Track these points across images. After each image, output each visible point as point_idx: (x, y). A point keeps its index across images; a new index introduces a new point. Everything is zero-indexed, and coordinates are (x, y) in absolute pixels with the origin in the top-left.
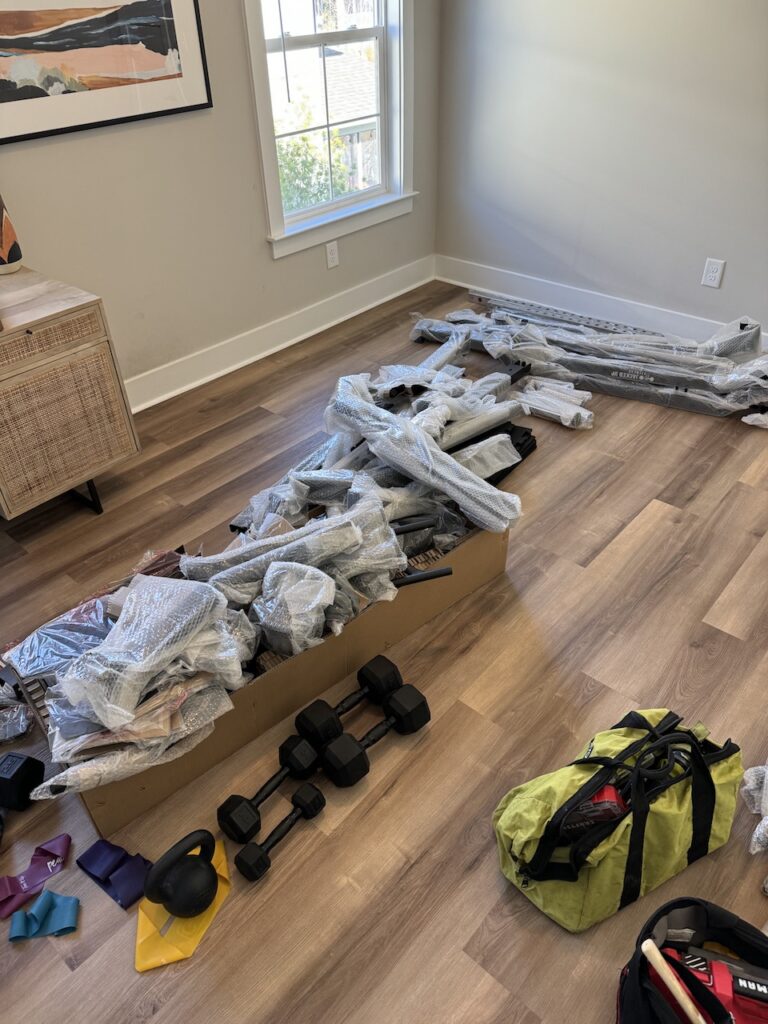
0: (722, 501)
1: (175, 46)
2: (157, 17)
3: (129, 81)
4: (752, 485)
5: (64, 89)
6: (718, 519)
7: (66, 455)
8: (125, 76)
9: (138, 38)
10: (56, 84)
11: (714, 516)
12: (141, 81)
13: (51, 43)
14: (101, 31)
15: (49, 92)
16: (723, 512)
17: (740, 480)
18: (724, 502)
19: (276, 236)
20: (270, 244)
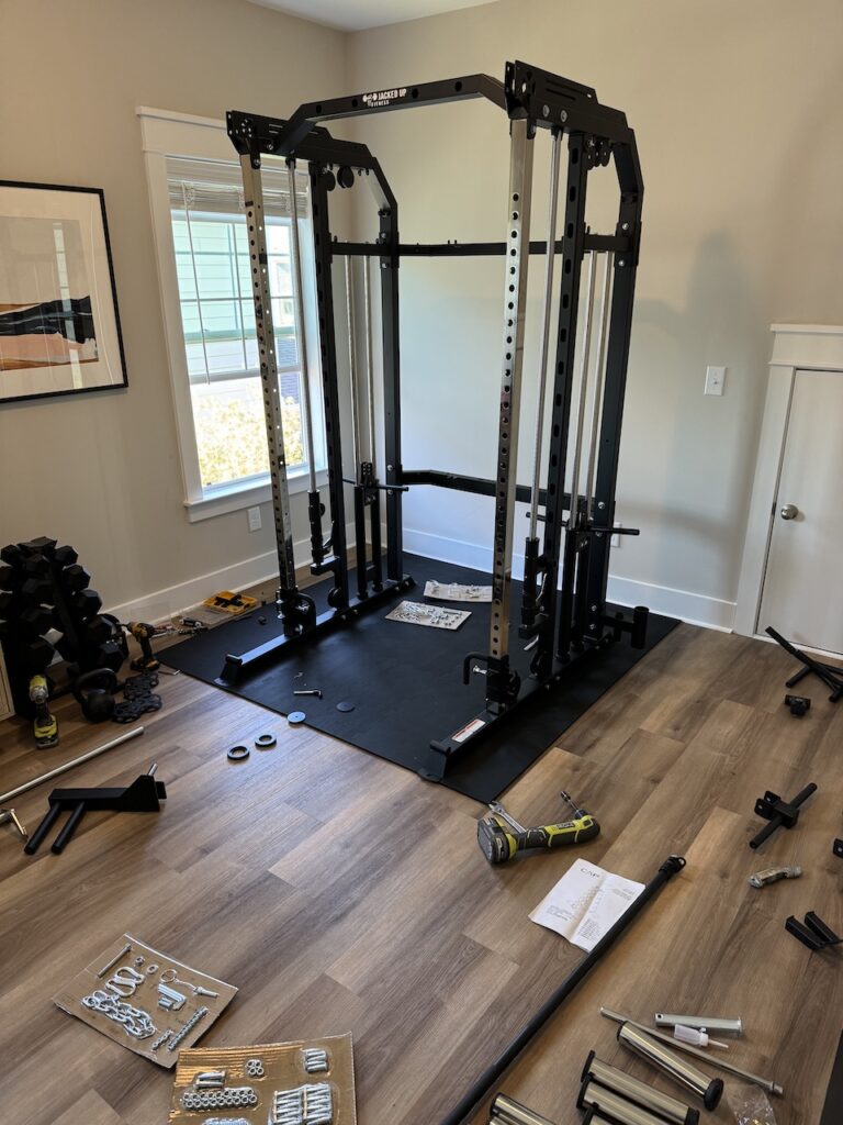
0: (621, 748)
1: (93, 336)
2: (77, 312)
3: (44, 364)
4: (653, 731)
6: (616, 767)
9: (56, 329)
11: (613, 764)
12: (53, 364)
14: (18, 323)
16: (622, 759)
17: (641, 727)
18: (624, 750)
19: (192, 501)
20: (186, 508)
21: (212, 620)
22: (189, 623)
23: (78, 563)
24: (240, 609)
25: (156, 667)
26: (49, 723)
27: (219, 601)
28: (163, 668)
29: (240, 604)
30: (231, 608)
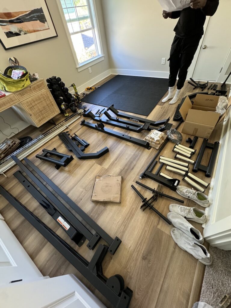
1: (46, 21)
2: (40, 13)
3: (38, 31)
5: (24, 33)
7: (46, 114)
8: (37, 29)
9: (37, 19)
10: (22, 32)
12: (41, 30)
13: (18, 21)
14: (28, 17)
15: (21, 34)
19: (78, 67)
20: (77, 68)
21: (88, 93)
22: (84, 94)
23: (62, 81)
24: (92, 90)
25: (81, 102)
26: (67, 113)
27: (88, 89)
28: (82, 102)
29: (92, 89)
30: (91, 90)
